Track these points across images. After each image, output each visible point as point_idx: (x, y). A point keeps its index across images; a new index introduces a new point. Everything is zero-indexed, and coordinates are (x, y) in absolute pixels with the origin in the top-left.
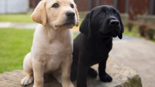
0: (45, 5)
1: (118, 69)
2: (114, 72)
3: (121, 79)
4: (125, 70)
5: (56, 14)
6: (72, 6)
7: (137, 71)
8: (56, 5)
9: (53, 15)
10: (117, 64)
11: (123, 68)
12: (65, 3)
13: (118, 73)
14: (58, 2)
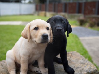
0: (29, 27)
1: (82, 63)
2: (78, 66)
3: (82, 72)
4: (87, 64)
5: (36, 34)
6: (48, 29)
7: (97, 67)
8: (37, 28)
9: (34, 35)
10: (83, 59)
11: (86, 63)
12: (43, 27)
13: (80, 67)
14: (38, 26)
